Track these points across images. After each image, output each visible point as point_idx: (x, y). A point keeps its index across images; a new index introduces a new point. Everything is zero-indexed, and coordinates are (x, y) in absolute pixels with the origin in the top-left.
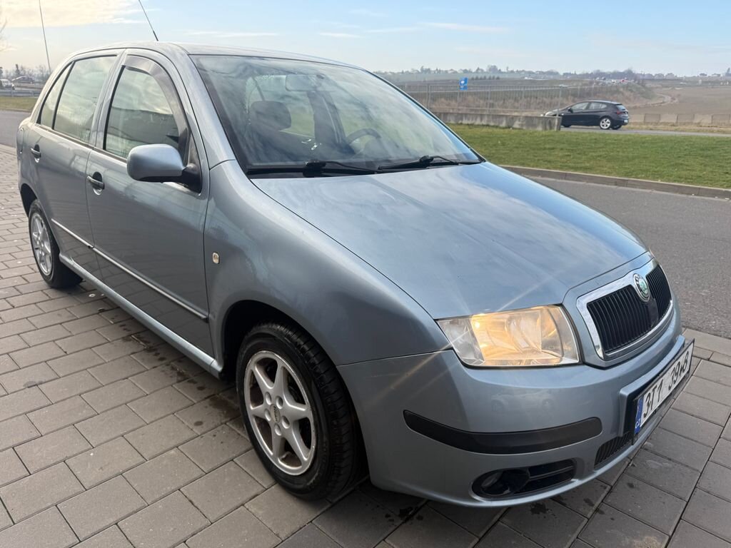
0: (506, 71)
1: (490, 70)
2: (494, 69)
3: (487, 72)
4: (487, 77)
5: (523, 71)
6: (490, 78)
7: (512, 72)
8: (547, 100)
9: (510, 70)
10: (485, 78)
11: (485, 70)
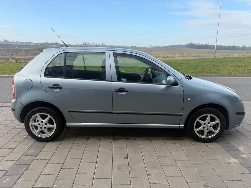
0: (12, 42)
1: (5, 41)
2: (6, 41)
3: (3, 42)
4: (5, 44)
5: (19, 42)
6: (6, 44)
7: (14, 42)
8: (34, 52)
9: (13, 41)
10: (4, 44)
11: (2, 41)
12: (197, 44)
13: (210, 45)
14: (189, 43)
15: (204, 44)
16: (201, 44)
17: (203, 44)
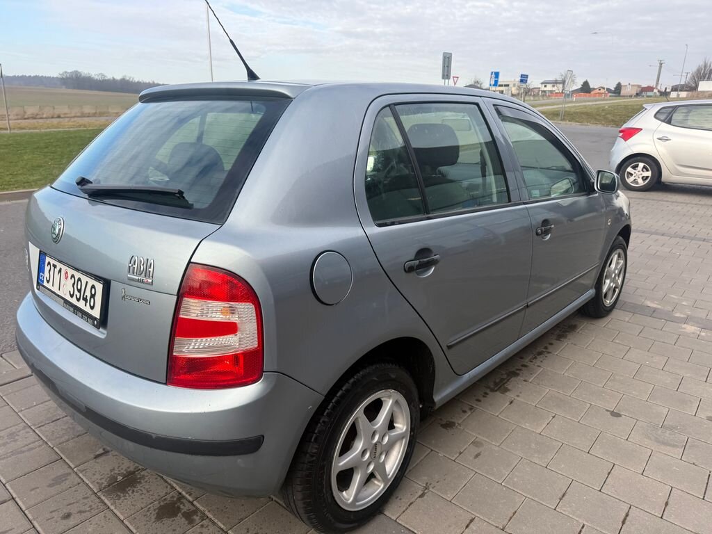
12: (96, 77)
13: (136, 80)
14: (69, 71)
15: (118, 77)
16: (109, 76)
17: (113, 78)
